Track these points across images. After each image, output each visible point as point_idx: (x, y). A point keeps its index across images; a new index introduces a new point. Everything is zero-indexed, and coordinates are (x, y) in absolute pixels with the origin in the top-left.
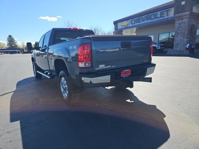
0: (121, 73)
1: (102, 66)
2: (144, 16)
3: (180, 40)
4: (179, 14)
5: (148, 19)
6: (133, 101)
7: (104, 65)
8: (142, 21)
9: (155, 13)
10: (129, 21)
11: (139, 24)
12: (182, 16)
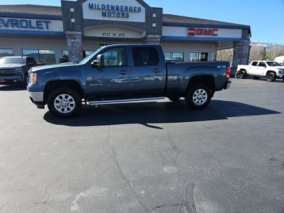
2: (6, 19)
5: (16, 25)
8: (2, 25)
9: (28, 20)
12: (74, 35)
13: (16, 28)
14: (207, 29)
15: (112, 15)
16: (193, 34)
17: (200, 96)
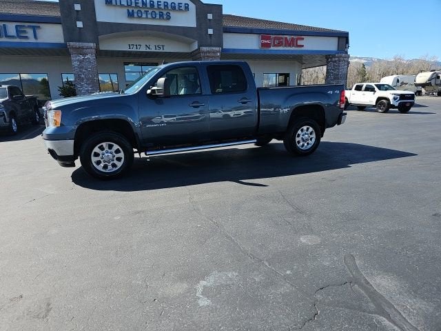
12: (83, 48)
14: (288, 37)
15: (144, 16)
16: (268, 45)
17: (305, 137)
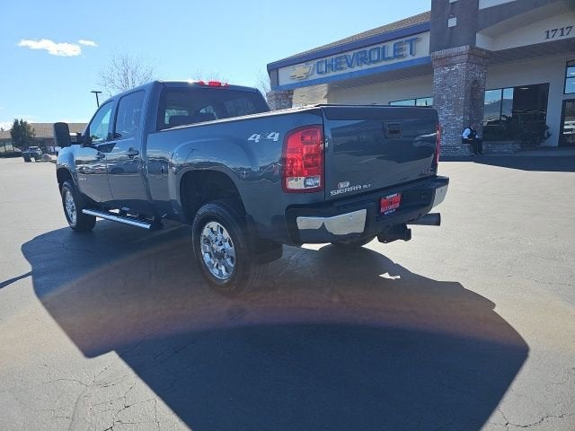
0: (380, 202)
1: (344, 187)
2: (351, 53)
3: (447, 118)
4: (443, 53)
5: (363, 60)
6: (399, 277)
7: (348, 184)
8: (346, 65)
9: (381, 46)
10: (312, 64)
11: (338, 73)
12: (450, 57)
13: (365, 67)
